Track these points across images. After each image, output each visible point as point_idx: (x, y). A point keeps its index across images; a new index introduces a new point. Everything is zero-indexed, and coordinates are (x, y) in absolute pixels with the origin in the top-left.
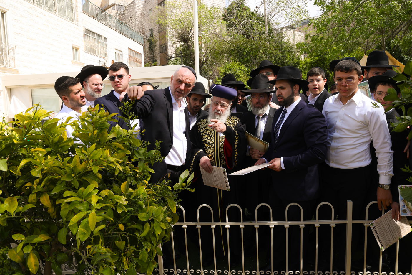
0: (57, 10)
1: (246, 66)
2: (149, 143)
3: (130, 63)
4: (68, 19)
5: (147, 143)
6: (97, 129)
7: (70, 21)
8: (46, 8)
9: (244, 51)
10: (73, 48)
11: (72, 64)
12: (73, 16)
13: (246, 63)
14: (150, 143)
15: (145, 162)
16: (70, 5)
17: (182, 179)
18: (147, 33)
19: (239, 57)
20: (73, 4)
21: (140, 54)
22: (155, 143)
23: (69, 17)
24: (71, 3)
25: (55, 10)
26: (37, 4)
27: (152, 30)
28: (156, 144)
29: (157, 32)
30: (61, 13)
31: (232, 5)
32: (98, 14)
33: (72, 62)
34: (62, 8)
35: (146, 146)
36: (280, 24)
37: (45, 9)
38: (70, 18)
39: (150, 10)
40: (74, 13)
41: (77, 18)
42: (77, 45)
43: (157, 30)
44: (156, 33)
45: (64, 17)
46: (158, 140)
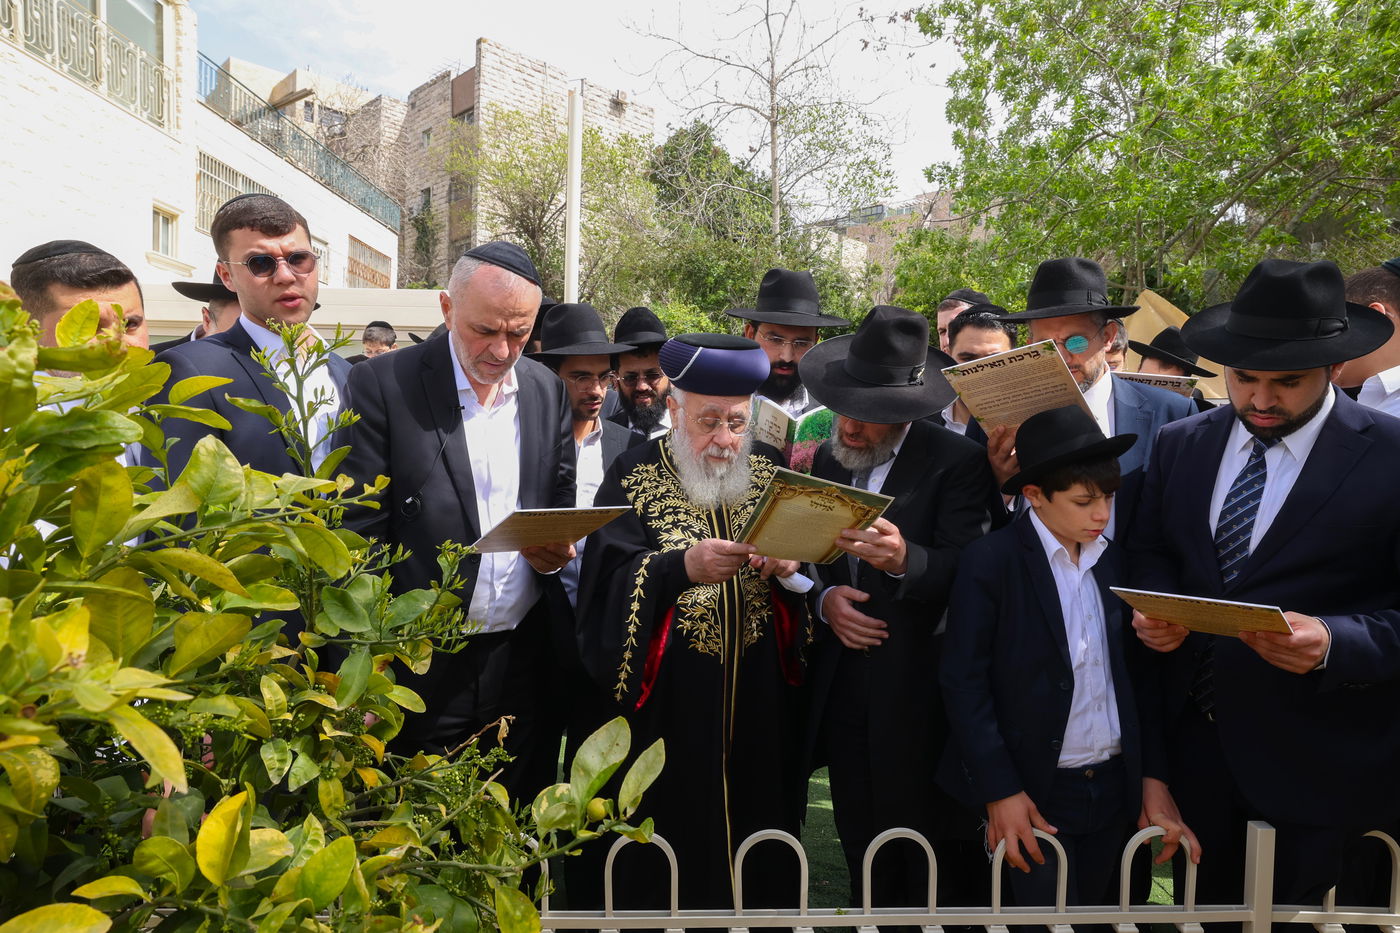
0: (104, 79)
1: (714, 319)
2: (403, 554)
3: (350, 283)
4: (145, 114)
5: (393, 552)
6: (28, 451)
7: (150, 123)
8: (60, 65)
9: (708, 275)
10: (156, 213)
11: (149, 262)
12: (161, 108)
13: (712, 309)
14: (408, 554)
15: (373, 652)
16: (156, 70)
17: (587, 772)
18: (413, 200)
19: (694, 292)
20: (165, 69)
21: (386, 259)
22: (440, 552)
23: (146, 110)
24: (159, 65)
25: (96, 78)
26: (27, 46)
27: (427, 191)
28: (442, 561)
29: (443, 201)
30: (118, 93)
31: (676, 138)
32: (251, 117)
33: (147, 257)
34: (123, 76)
35: (385, 565)
36: (812, 208)
37: (58, 69)
38: (151, 113)
39: (427, 132)
40: (166, 98)
41: (177, 118)
42: (169, 204)
43: (445, 194)
44: (440, 205)
45: (127, 106)
46: (454, 542)
